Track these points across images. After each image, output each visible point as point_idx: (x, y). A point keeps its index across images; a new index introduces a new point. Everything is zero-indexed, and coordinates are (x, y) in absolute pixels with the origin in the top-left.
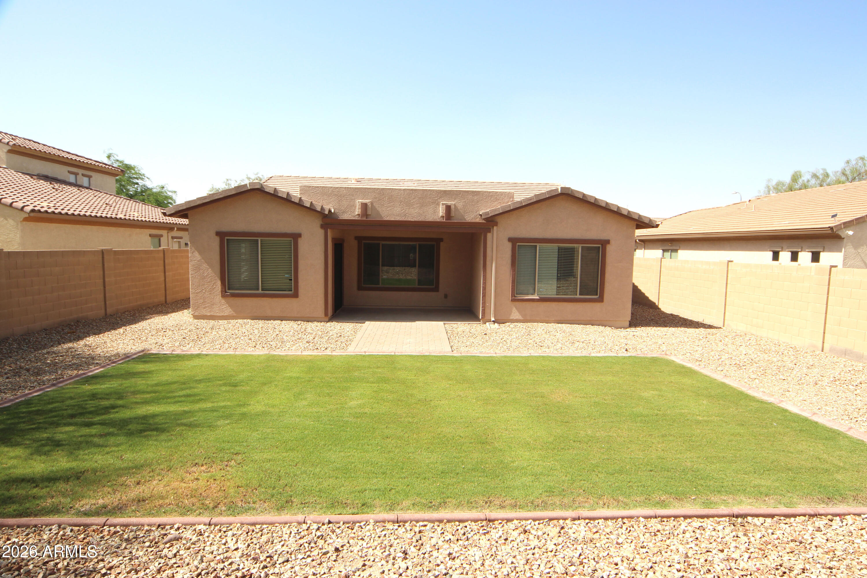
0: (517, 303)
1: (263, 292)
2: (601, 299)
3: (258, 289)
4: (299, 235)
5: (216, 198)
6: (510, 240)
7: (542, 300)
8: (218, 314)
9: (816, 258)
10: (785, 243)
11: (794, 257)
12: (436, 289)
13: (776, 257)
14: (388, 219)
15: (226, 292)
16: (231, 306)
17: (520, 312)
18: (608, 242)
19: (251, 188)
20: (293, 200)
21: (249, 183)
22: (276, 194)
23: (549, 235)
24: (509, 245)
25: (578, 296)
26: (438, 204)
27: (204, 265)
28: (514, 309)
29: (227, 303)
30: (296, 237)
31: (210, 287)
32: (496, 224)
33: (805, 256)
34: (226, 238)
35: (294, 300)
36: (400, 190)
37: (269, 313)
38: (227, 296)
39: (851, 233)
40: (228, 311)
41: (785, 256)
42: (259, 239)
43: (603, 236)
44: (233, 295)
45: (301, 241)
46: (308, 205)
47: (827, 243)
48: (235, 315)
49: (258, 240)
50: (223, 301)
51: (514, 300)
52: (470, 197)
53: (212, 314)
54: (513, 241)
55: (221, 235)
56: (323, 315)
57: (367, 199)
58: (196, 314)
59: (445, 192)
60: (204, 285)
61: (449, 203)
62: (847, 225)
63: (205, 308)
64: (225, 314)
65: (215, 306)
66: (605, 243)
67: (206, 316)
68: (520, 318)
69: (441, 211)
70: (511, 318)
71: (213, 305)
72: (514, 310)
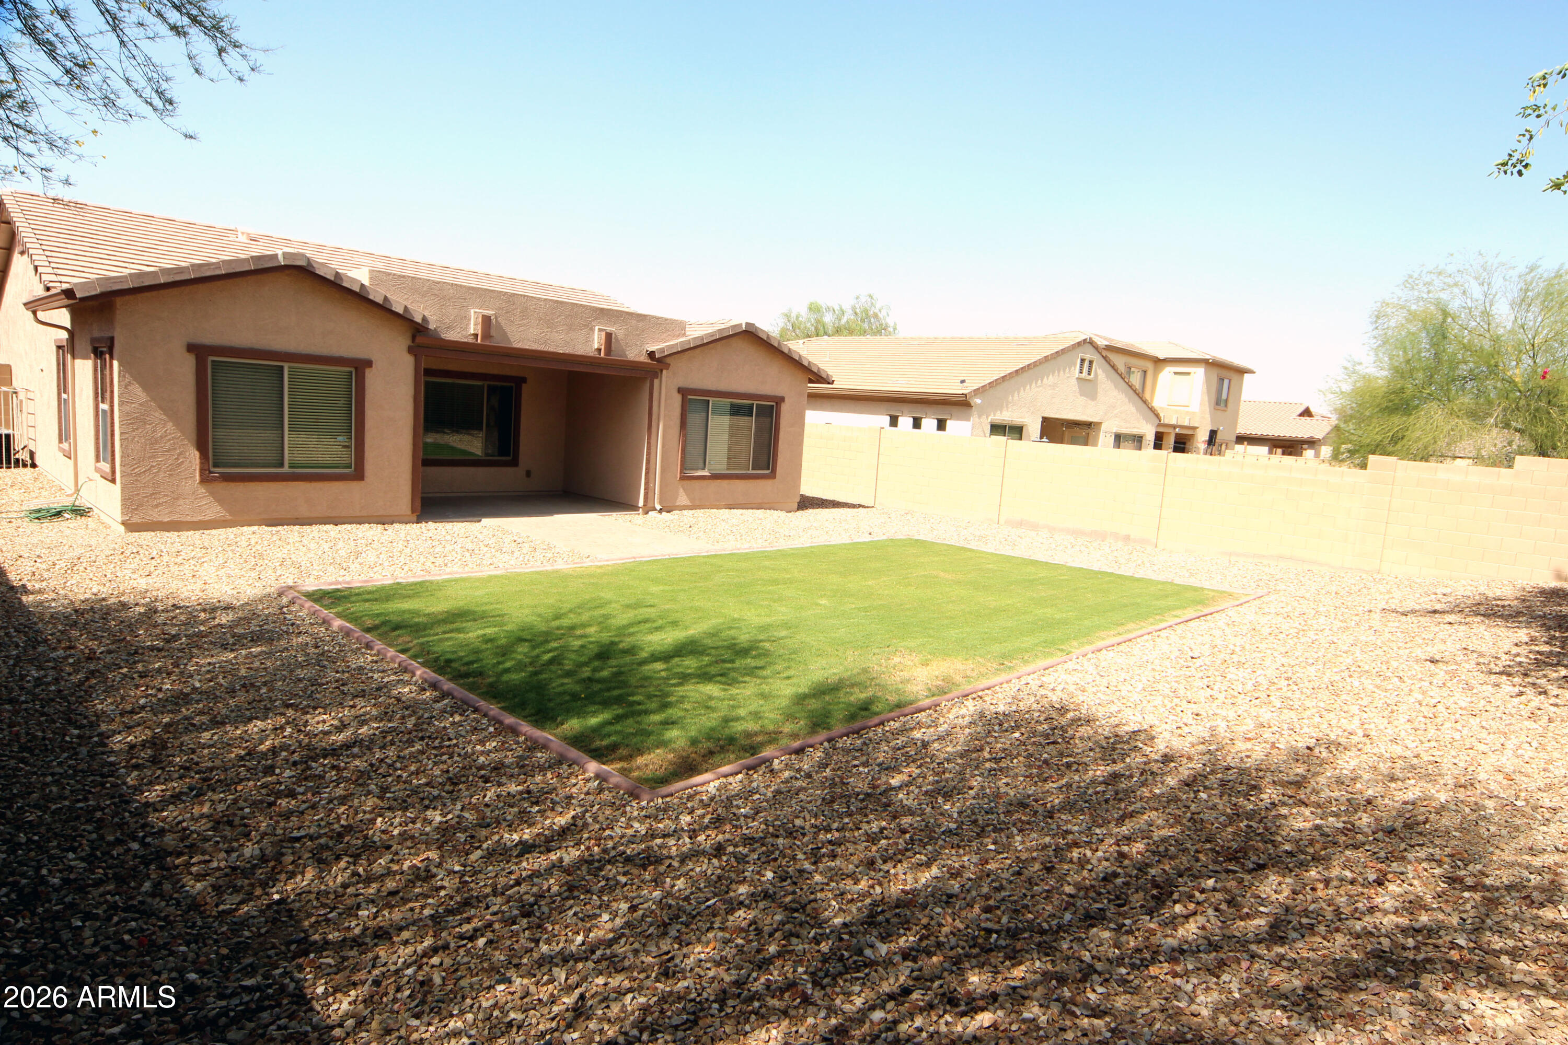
0: (687, 483)
1: (292, 470)
2: (773, 475)
3: (281, 465)
4: (369, 363)
5: (208, 274)
6: (680, 390)
7: (715, 477)
8: (189, 519)
9: (941, 425)
10: (905, 407)
11: (917, 424)
12: (514, 463)
13: (894, 422)
14: (519, 345)
15: (211, 472)
16: (220, 501)
17: (687, 495)
18: (782, 399)
19: (288, 263)
20: (371, 297)
21: (284, 254)
22: (338, 282)
23: (723, 386)
24: (678, 399)
25: (751, 471)
26: (592, 330)
27: (157, 414)
28: (681, 490)
29: (212, 494)
30: (360, 366)
31: (170, 462)
32: (667, 366)
33: (929, 423)
34: (211, 358)
35: (355, 485)
36: (539, 299)
37: (304, 512)
38: (215, 480)
39: (978, 401)
40: (214, 510)
41: (905, 422)
42: (286, 366)
43: (778, 391)
44: (228, 478)
45: (370, 374)
46: (400, 310)
47: (955, 410)
48: (229, 518)
49: (282, 367)
50: (202, 490)
51: (683, 478)
52: (634, 322)
53: (175, 517)
54: (683, 391)
55: (198, 351)
56: (409, 512)
57: (488, 308)
58: (136, 519)
59: (602, 310)
60: (154, 457)
61: (609, 329)
62: (977, 392)
63: (157, 506)
64: (207, 518)
65: (181, 502)
66: (780, 400)
67: (161, 523)
68: (688, 503)
69: (597, 341)
70: (678, 503)
71: (177, 499)
72: (681, 492)
